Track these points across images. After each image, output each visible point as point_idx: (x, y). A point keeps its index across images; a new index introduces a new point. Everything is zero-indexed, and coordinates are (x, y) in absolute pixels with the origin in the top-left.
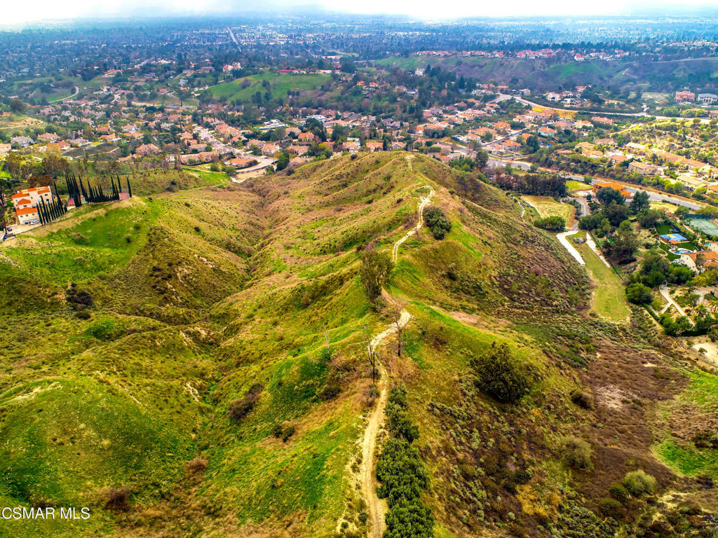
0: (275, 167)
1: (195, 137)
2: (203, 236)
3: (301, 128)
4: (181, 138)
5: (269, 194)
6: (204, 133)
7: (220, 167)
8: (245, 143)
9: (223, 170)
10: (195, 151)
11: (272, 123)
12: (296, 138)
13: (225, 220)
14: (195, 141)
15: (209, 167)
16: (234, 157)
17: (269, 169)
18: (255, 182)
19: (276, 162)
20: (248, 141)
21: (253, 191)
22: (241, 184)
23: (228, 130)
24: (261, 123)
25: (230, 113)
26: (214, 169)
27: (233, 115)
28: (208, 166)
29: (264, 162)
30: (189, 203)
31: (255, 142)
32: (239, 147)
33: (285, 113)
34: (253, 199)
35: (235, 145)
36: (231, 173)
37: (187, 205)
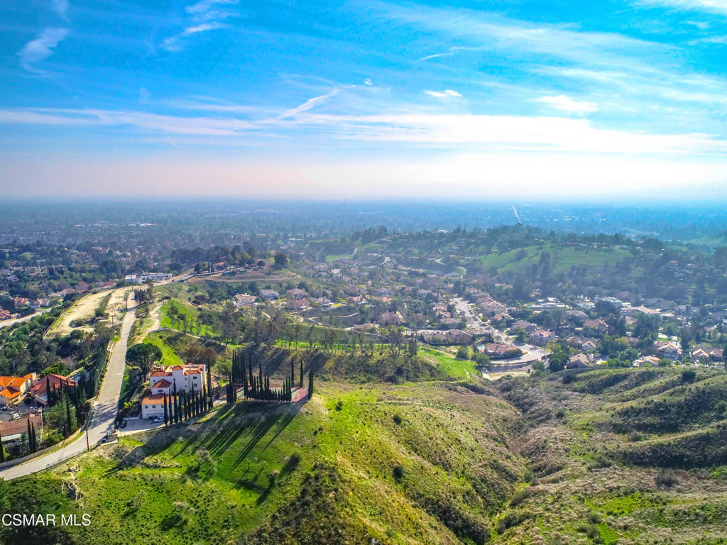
0: (546, 364)
1: (451, 309)
2: (406, 486)
3: (587, 312)
4: (434, 309)
5: (532, 409)
6: (462, 306)
7: (470, 352)
8: (509, 324)
9: (474, 358)
10: (444, 327)
11: (548, 301)
12: (580, 325)
13: (453, 455)
14: (448, 315)
15: (456, 351)
16: (492, 342)
17: (537, 365)
18: (513, 383)
19: (549, 356)
20: (514, 321)
21: (509, 399)
22: (494, 383)
23: (492, 304)
24: (534, 300)
25: (497, 285)
26: (461, 356)
27: (501, 287)
28: (455, 349)
29: (532, 354)
30: (402, 416)
31: (522, 324)
32: (500, 329)
33: (566, 290)
34: (506, 413)
35: (496, 325)
36: (482, 364)
37: (397, 420)
